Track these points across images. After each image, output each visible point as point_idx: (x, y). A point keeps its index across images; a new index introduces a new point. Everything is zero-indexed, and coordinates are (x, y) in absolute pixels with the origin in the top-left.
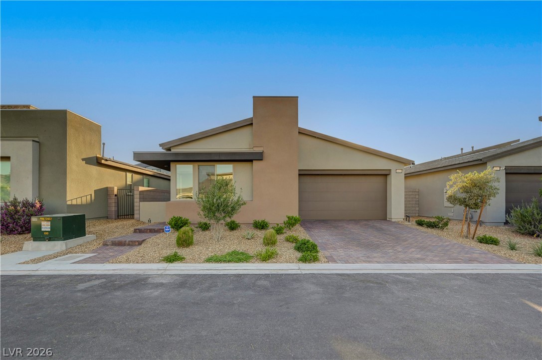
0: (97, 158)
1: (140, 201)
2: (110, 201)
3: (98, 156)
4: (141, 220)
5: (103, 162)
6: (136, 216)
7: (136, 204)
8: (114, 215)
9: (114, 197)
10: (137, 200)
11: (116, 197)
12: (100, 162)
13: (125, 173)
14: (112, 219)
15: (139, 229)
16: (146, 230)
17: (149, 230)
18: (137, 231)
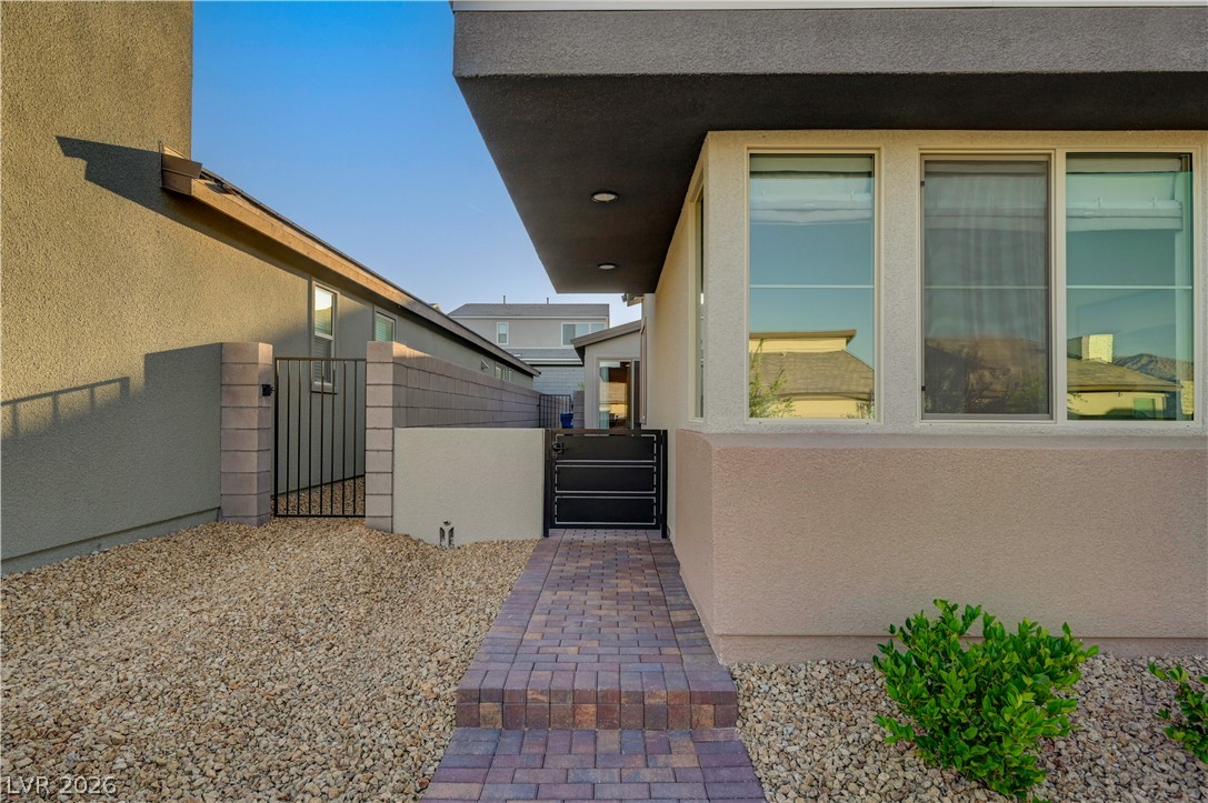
0: (165, 166)
1: (396, 424)
2: (232, 421)
3: (168, 152)
4: (400, 529)
5: (199, 189)
6: (375, 506)
7: (374, 440)
8: (254, 501)
9: (254, 396)
10: (379, 415)
11: (269, 402)
12: (178, 186)
13: (303, 283)
14: (240, 519)
15: (500, 696)
16: (570, 703)
17: (592, 708)
18: (488, 708)
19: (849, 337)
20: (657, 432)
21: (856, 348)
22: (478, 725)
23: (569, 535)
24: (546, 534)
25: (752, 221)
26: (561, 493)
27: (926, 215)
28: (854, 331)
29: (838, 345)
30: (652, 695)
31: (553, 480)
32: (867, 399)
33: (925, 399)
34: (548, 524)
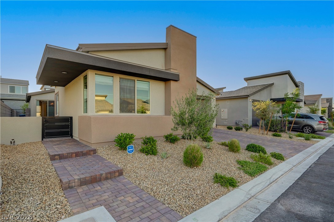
15: (59, 155)
16: (71, 154)
17: (75, 155)
18: (56, 157)
19: (106, 97)
20: (70, 117)
21: (107, 99)
22: (55, 160)
23: (48, 140)
24: (42, 140)
25: (95, 83)
26: (46, 131)
27: (120, 86)
28: (107, 95)
29: (103, 98)
30: (84, 151)
31: (44, 128)
32: (111, 111)
33: (120, 110)
34: (43, 137)
